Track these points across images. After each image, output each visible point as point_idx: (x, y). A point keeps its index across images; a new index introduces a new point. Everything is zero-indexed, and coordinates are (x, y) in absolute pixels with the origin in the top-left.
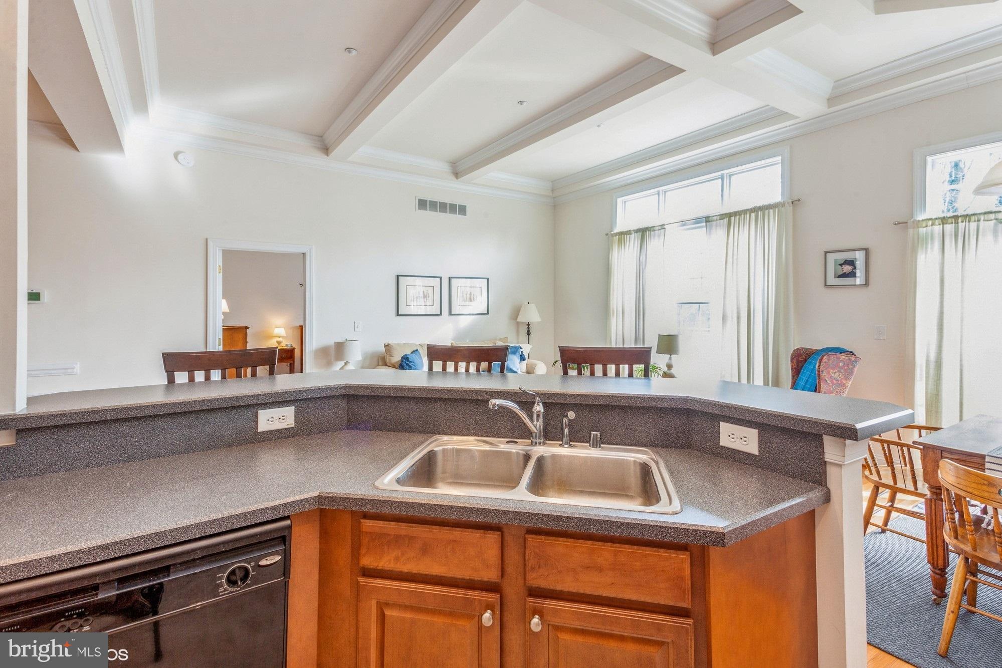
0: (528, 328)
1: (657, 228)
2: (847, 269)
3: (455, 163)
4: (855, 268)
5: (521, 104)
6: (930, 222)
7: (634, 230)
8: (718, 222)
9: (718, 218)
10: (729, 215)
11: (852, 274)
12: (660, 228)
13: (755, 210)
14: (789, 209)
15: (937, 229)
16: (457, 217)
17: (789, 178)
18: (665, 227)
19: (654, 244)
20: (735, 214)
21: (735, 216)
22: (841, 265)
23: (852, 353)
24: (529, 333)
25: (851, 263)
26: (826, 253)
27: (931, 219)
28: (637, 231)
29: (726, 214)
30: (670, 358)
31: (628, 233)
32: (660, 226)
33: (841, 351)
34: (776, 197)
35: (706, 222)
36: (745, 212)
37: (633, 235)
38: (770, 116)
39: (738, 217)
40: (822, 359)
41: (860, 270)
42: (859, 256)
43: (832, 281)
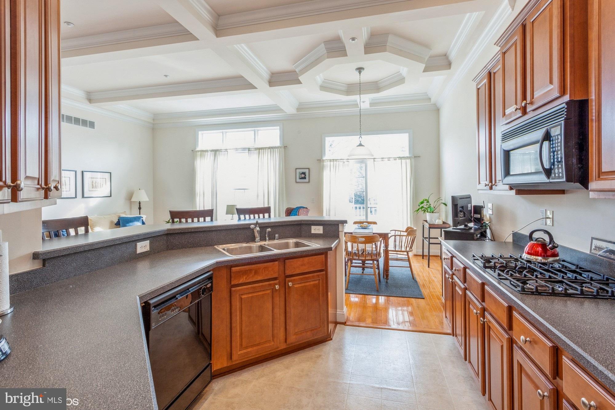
0: (140, 205)
1: (223, 150)
2: (303, 176)
3: (89, 93)
4: (305, 175)
5: (166, 77)
6: (327, 161)
7: (210, 150)
8: (254, 151)
9: (254, 149)
10: (259, 149)
11: (305, 178)
12: (225, 150)
13: (269, 148)
14: (283, 149)
15: (329, 163)
16: (88, 129)
17: (283, 137)
18: (228, 150)
19: (221, 158)
20: (262, 148)
21: (262, 149)
22: (301, 174)
23: (307, 208)
24: (140, 208)
25: (304, 173)
26: (296, 169)
27: (327, 160)
28: (212, 151)
29: (257, 148)
30: (232, 217)
31: (207, 151)
32: (225, 149)
33: (304, 208)
34: (277, 143)
35: (249, 151)
36: (266, 148)
37: (209, 153)
38: (276, 109)
39: (263, 150)
40: (299, 211)
41: (307, 177)
42: (307, 171)
43: (298, 180)
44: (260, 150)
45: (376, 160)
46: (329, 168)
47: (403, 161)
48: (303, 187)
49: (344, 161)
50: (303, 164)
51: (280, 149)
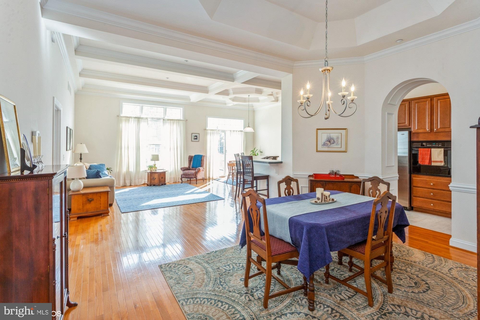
0: (81, 156)
1: (144, 118)
2: (196, 137)
7: (133, 117)
9: (167, 120)
11: (197, 139)
13: (177, 120)
17: (184, 115)
18: (148, 119)
19: (143, 124)
20: (172, 120)
25: (196, 136)
26: (192, 133)
27: (209, 129)
28: (135, 118)
30: (155, 162)
31: (130, 117)
34: (182, 118)
35: (163, 120)
37: (133, 119)
41: (198, 138)
42: (198, 135)
43: (193, 140)
44: (171, 121)
45: (231, 131)
46: (210, 134)
47: (242, 133)
48: (195, 144)
49: (217, 131)
50: (196, 131)
51: (184, 121)
